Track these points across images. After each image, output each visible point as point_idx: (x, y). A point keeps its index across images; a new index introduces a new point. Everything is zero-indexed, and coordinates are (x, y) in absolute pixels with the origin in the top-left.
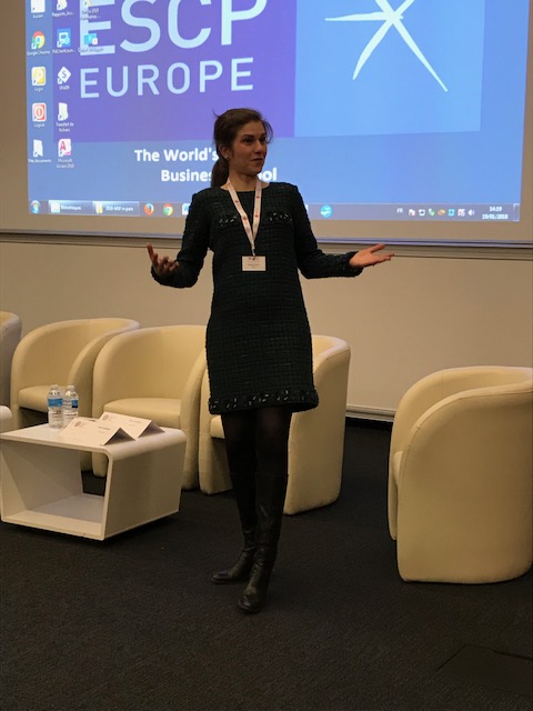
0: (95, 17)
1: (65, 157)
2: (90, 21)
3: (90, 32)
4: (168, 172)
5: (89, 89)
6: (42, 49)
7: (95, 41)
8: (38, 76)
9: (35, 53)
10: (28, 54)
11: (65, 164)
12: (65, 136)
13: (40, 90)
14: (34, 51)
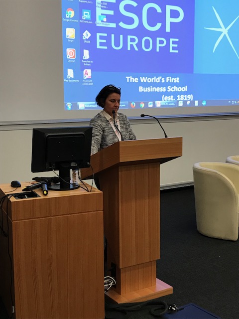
0: (105, 7)
1: (87, 79)
2: (102, 9)
3: (102, 14)
4: (142, 87)
5: (101, 44)
6: (73, 18)
7: (105, 20)
8: (70, 33)
9: (69, 20)
10: (64, 20)
11: (87, 83)
12: (88, 68)
13: (71, 41)
14: (67, 18)
